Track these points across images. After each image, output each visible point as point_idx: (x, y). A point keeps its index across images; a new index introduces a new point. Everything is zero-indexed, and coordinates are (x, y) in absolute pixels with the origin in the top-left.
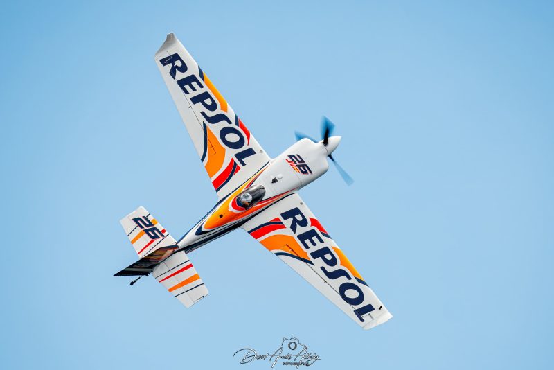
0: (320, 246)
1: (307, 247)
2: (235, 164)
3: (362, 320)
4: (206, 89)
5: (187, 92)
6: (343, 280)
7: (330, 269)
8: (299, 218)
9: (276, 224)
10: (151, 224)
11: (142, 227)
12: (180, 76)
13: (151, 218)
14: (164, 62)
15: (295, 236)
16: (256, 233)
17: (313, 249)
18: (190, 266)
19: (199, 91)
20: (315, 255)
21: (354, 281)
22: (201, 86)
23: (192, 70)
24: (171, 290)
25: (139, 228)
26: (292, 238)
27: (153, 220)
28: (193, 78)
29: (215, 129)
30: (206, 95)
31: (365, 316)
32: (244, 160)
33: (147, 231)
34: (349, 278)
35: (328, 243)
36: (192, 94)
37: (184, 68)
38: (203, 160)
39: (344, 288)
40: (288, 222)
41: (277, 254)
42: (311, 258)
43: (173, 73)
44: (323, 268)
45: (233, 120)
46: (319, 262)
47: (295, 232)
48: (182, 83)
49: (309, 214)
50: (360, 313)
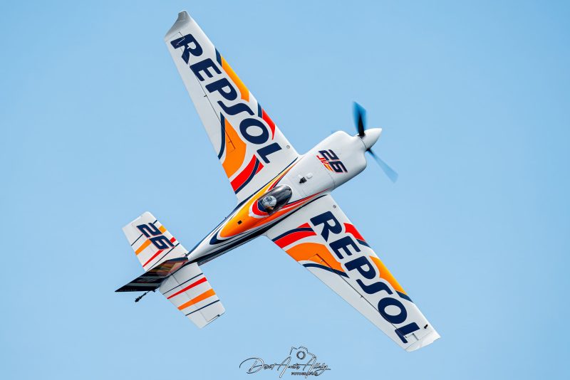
0: (356, 256)
1: (341, 257)
2: (258, 161)
3: (405, 341)
4: (224, 75)
5: (202, 79)
6: (383, 294)
7: (368, 282)
8: (332, 223)
9: (305, 231)
10: (158, 232)
11: (148, 236)
12: (194, 60)
13: (158, 225)
14: (176, 44)
15: (327, 244)
16: (282, 241)
17: (347, 259)
18: (204, 280)
19: (216, 77)
20: (350, 266)
21: (395, 296)
22: (219, 72)
23: (208, 53)
24: (181, 308)
25: (144, 236)
26: (323, 246)
27: (161, 228)
28: (208, 63)
29: (235, 121)
30: (224, 82)
31: (408, 337)
32: (267, 156)
33: (153, 241)
34: (390, 292)
35: (366, 252)
36: (208, 81)
37: (198, 51)
38: (220, 156)
39: (383, 304)
40: (319, 229)
41: (306, 265)
42: (345, 270)
43: (186, 57)
44: (359, 281)
45: (255, 110)
46: (355, 274)
47: (326, 239)
48: (196, 68)
49: (343, 219)
50: (402, 333)
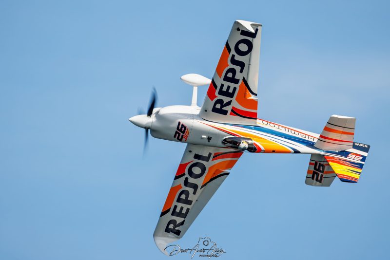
1: (235, 89)
2: (214, 157)
4: (175, 203)
15: (234, 99)
20: (237, 81)
21: (233, 52)
22: (176, 207)
40: (228, 108)
46: (239, 76)
47: (231, 101)
